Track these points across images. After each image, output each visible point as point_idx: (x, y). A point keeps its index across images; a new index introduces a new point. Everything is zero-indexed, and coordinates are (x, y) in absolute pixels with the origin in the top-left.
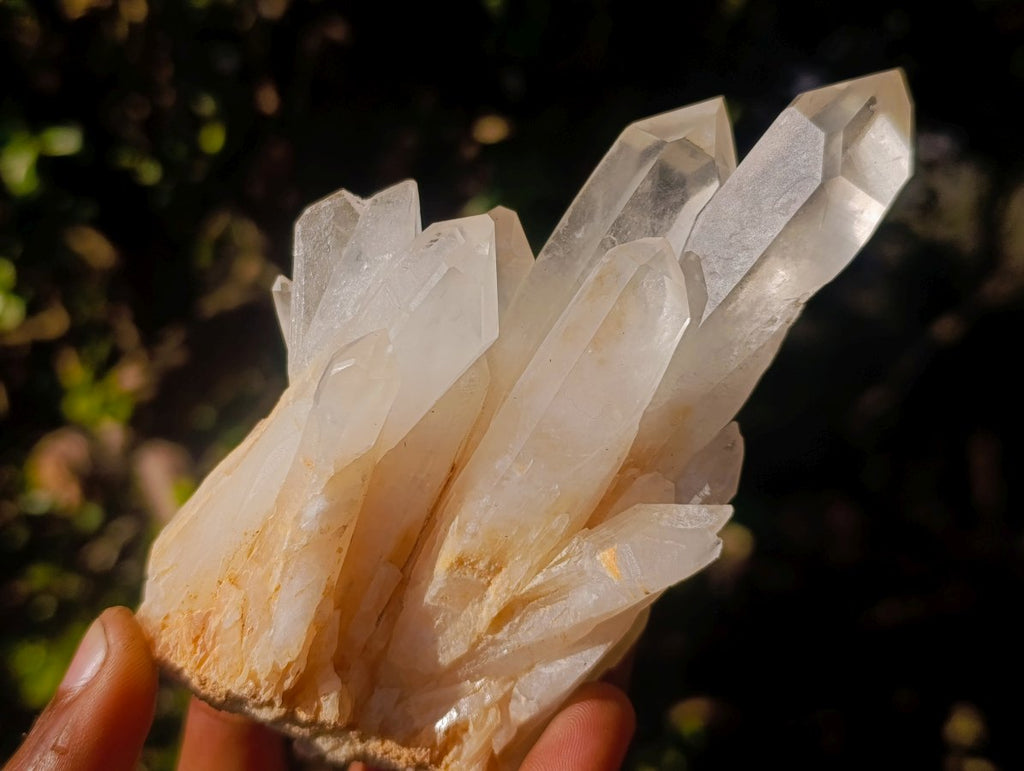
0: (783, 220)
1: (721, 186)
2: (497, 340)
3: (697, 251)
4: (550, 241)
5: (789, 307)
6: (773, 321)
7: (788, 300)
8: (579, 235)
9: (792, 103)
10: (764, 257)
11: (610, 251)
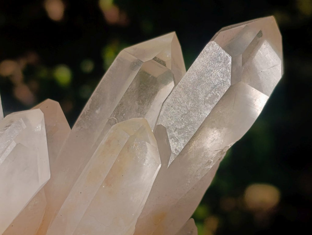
0: (211, 107)
1: (175, 85)
2: (50, 179)
3: (164, 124)
4: (79, 119)
5: (217, 154)
6: (209, 163)
7: (217, 150)
8: (97, 112)
9: (212, 39)
10: (201, 128)
11: (113, 126)
